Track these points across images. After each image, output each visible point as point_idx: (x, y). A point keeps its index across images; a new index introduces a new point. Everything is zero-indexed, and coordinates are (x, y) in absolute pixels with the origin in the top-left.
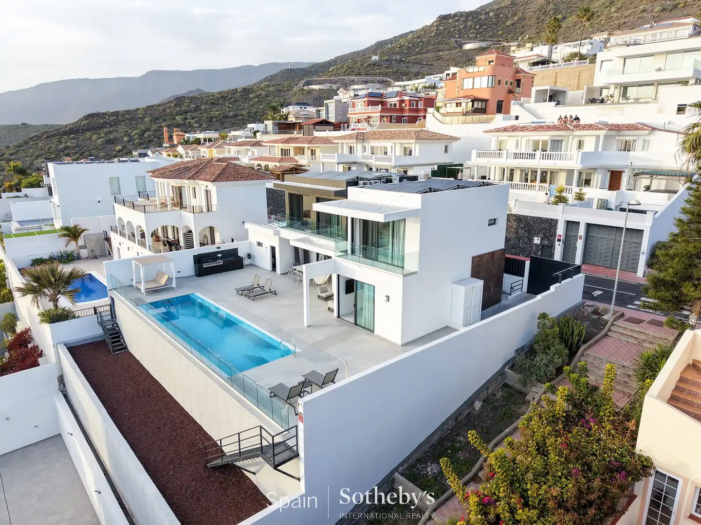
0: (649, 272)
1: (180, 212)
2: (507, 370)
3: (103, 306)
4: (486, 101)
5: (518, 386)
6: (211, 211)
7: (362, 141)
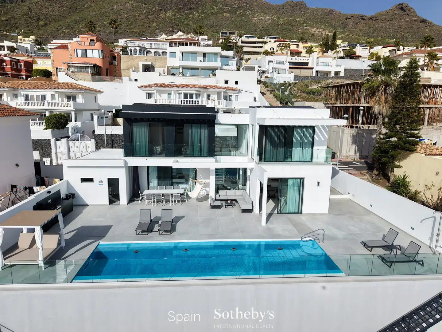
4: (100, 67)
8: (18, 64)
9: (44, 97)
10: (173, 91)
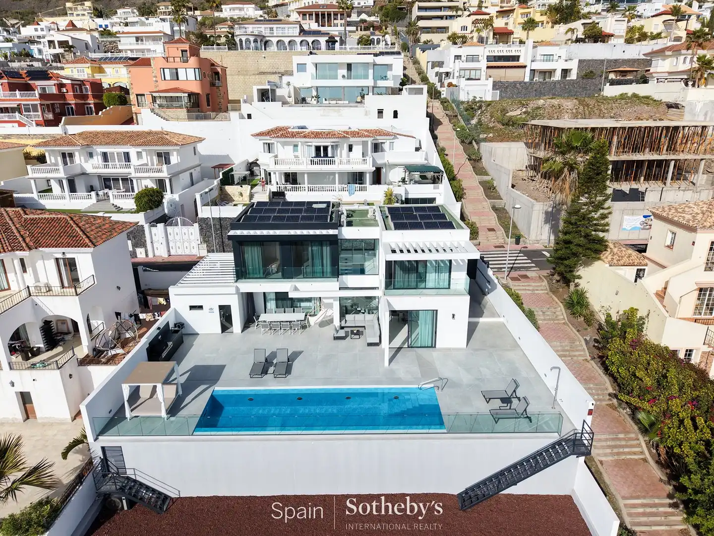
4: (198, 95)
8: (83, 87)
9: (127, 157)
10: (300, 143)
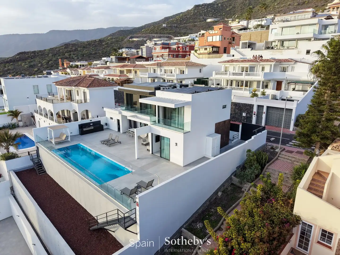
0: (295, 128)
1: (71, 103)
2: (233, 177)
3: (33, 151)
4: (219, 47)
5: (238, 184)
6: (87, 102)
7: (160, 67)
8: (187, 48)
9: (171, 71)
